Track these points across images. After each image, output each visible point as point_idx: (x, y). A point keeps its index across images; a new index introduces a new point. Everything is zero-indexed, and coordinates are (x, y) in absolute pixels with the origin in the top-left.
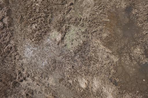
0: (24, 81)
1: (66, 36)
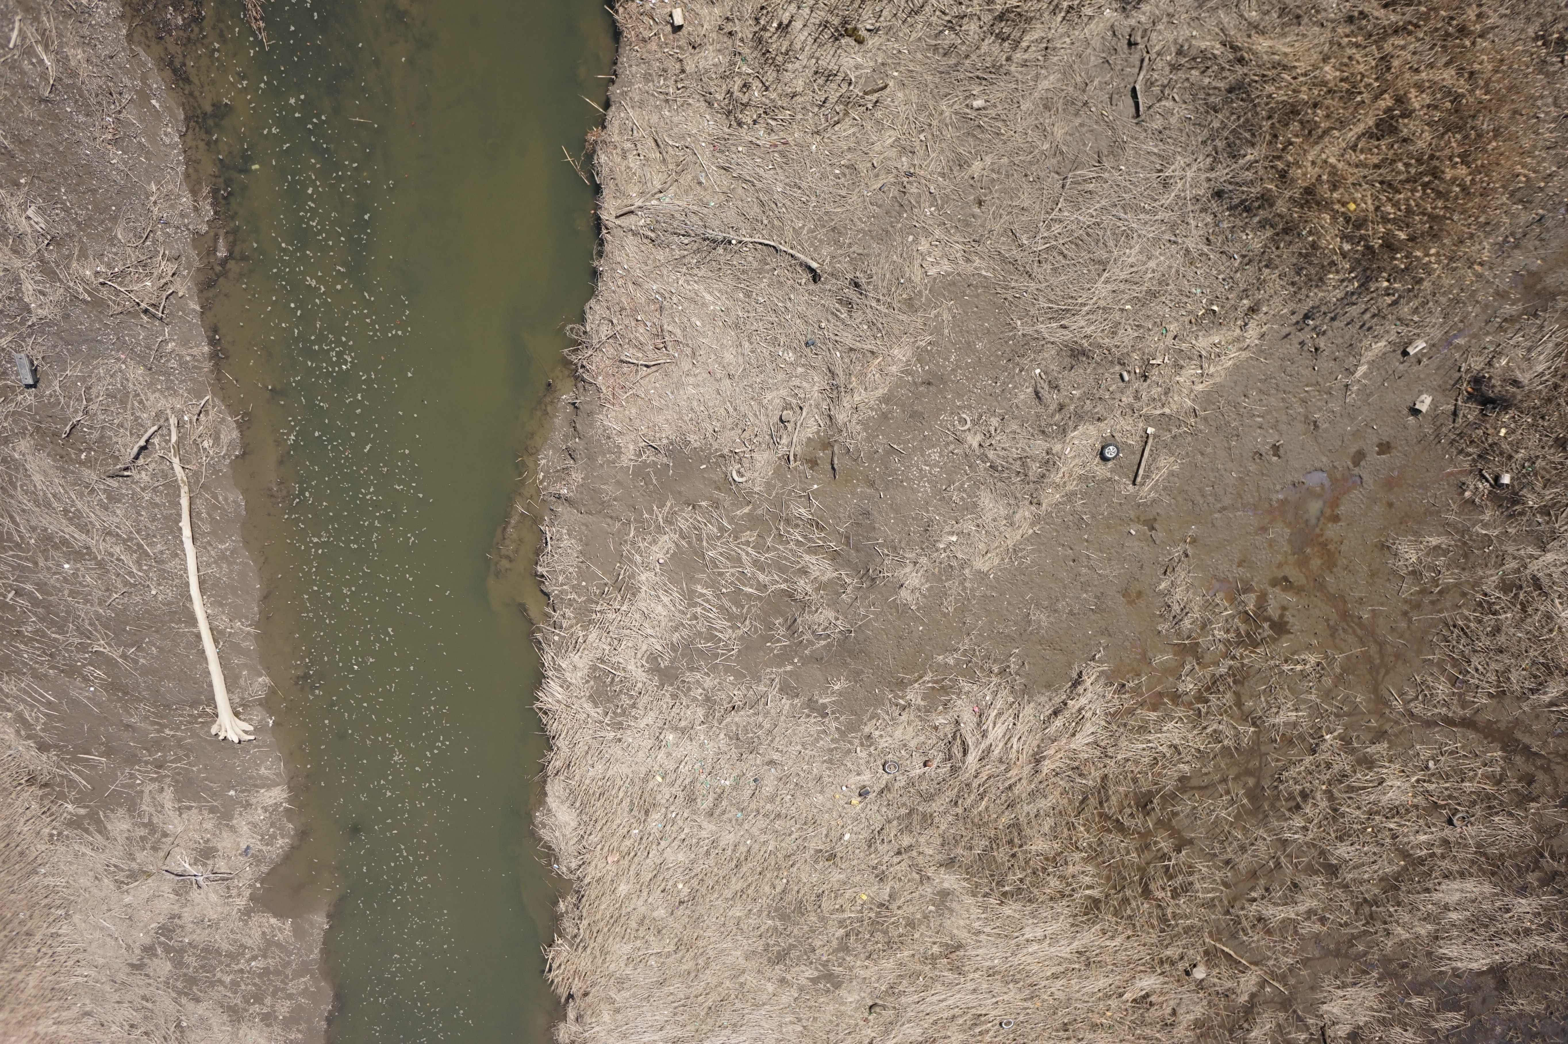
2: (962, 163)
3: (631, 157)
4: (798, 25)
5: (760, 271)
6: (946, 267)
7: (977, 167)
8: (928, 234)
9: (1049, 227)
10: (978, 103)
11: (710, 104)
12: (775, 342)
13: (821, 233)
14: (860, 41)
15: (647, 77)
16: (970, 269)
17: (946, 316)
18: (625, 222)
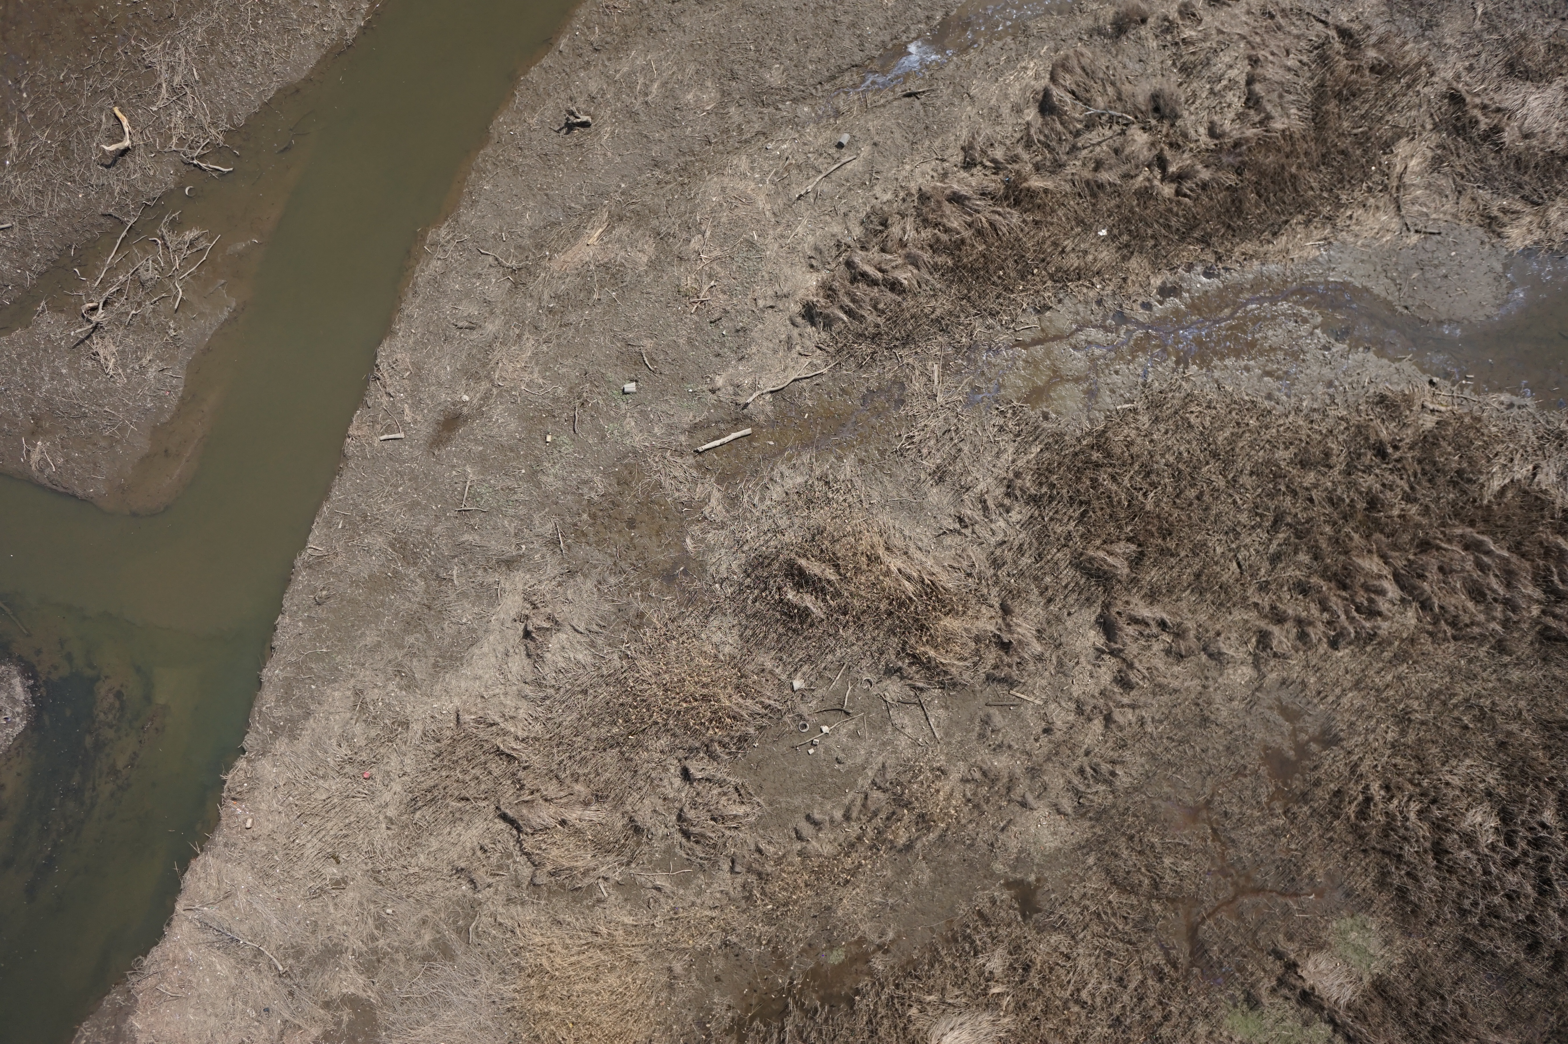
0: (1095, 637)
1: (1325, 1030)
2: (374, 939)
3: (202, 882)
4: (309, 845)
5: (251, 962)
6: (352, 990)
7: (381, 943)
8: (347, 970)
9: (411, 986)
10: (389, 911)
11: (253, 868)
12: (246, 1003)
13: (291, 951)
14: (338, 862)
15: (226, 845)
16: (364, 995)
17: (345, 1018)
18: (187, 913)
